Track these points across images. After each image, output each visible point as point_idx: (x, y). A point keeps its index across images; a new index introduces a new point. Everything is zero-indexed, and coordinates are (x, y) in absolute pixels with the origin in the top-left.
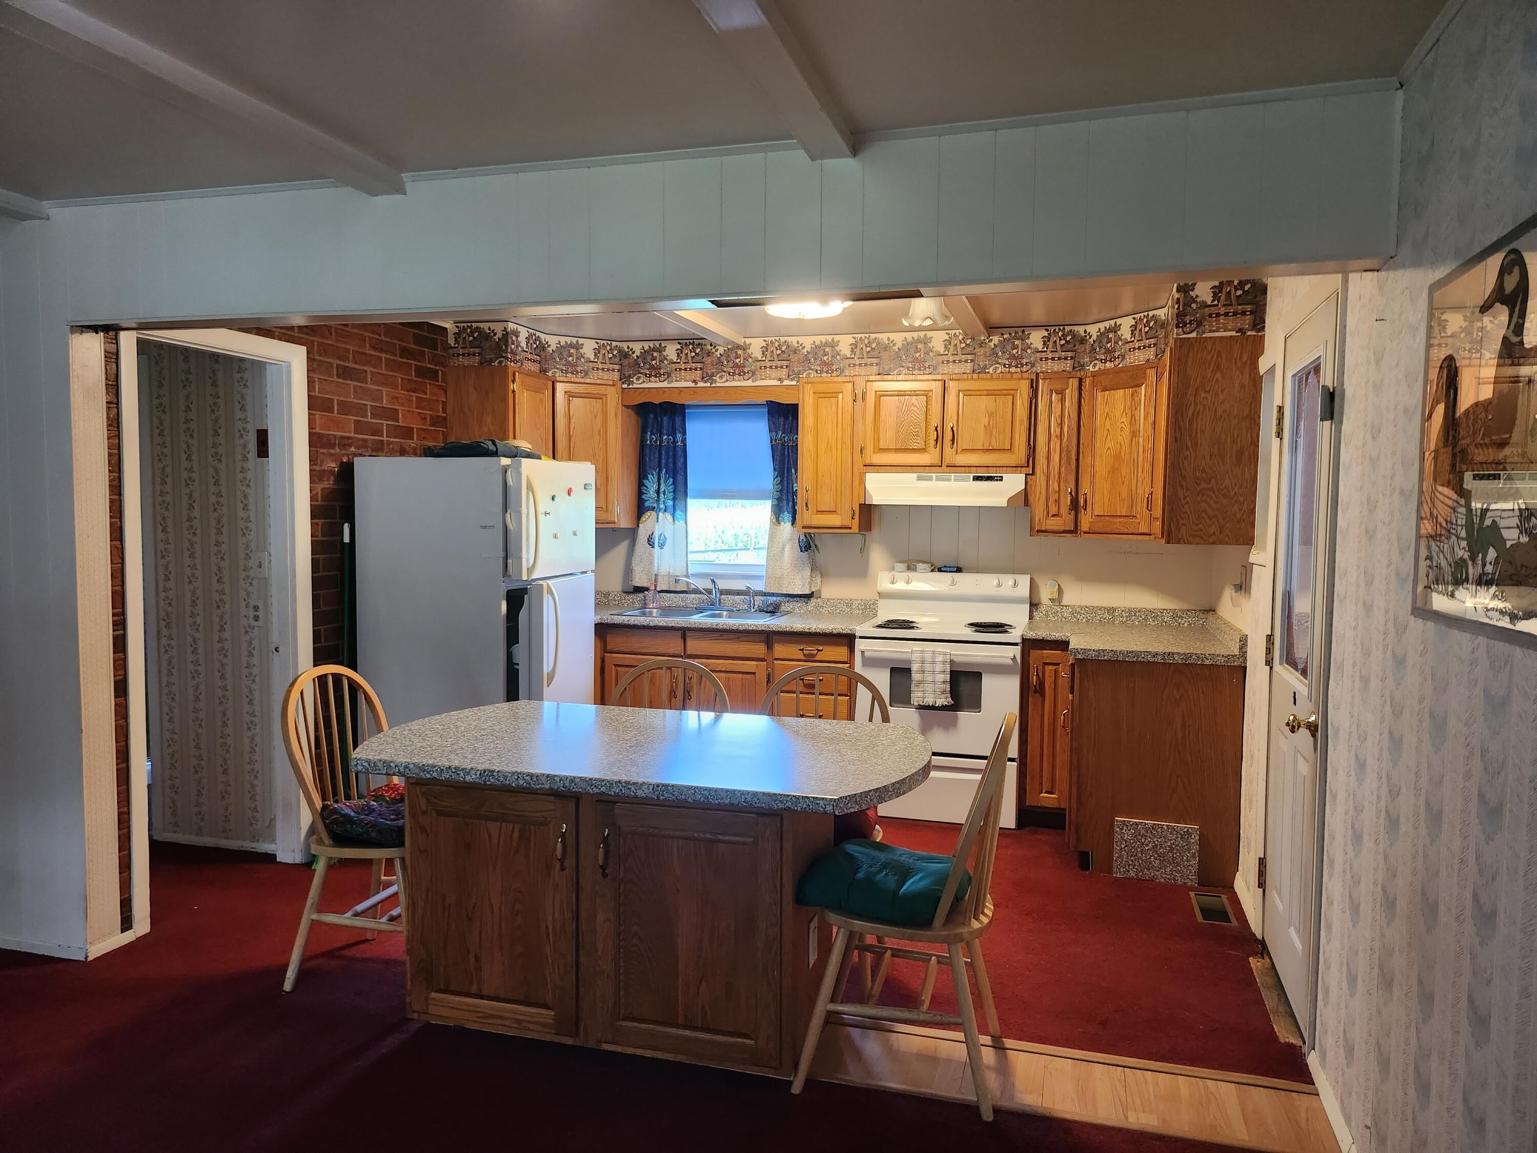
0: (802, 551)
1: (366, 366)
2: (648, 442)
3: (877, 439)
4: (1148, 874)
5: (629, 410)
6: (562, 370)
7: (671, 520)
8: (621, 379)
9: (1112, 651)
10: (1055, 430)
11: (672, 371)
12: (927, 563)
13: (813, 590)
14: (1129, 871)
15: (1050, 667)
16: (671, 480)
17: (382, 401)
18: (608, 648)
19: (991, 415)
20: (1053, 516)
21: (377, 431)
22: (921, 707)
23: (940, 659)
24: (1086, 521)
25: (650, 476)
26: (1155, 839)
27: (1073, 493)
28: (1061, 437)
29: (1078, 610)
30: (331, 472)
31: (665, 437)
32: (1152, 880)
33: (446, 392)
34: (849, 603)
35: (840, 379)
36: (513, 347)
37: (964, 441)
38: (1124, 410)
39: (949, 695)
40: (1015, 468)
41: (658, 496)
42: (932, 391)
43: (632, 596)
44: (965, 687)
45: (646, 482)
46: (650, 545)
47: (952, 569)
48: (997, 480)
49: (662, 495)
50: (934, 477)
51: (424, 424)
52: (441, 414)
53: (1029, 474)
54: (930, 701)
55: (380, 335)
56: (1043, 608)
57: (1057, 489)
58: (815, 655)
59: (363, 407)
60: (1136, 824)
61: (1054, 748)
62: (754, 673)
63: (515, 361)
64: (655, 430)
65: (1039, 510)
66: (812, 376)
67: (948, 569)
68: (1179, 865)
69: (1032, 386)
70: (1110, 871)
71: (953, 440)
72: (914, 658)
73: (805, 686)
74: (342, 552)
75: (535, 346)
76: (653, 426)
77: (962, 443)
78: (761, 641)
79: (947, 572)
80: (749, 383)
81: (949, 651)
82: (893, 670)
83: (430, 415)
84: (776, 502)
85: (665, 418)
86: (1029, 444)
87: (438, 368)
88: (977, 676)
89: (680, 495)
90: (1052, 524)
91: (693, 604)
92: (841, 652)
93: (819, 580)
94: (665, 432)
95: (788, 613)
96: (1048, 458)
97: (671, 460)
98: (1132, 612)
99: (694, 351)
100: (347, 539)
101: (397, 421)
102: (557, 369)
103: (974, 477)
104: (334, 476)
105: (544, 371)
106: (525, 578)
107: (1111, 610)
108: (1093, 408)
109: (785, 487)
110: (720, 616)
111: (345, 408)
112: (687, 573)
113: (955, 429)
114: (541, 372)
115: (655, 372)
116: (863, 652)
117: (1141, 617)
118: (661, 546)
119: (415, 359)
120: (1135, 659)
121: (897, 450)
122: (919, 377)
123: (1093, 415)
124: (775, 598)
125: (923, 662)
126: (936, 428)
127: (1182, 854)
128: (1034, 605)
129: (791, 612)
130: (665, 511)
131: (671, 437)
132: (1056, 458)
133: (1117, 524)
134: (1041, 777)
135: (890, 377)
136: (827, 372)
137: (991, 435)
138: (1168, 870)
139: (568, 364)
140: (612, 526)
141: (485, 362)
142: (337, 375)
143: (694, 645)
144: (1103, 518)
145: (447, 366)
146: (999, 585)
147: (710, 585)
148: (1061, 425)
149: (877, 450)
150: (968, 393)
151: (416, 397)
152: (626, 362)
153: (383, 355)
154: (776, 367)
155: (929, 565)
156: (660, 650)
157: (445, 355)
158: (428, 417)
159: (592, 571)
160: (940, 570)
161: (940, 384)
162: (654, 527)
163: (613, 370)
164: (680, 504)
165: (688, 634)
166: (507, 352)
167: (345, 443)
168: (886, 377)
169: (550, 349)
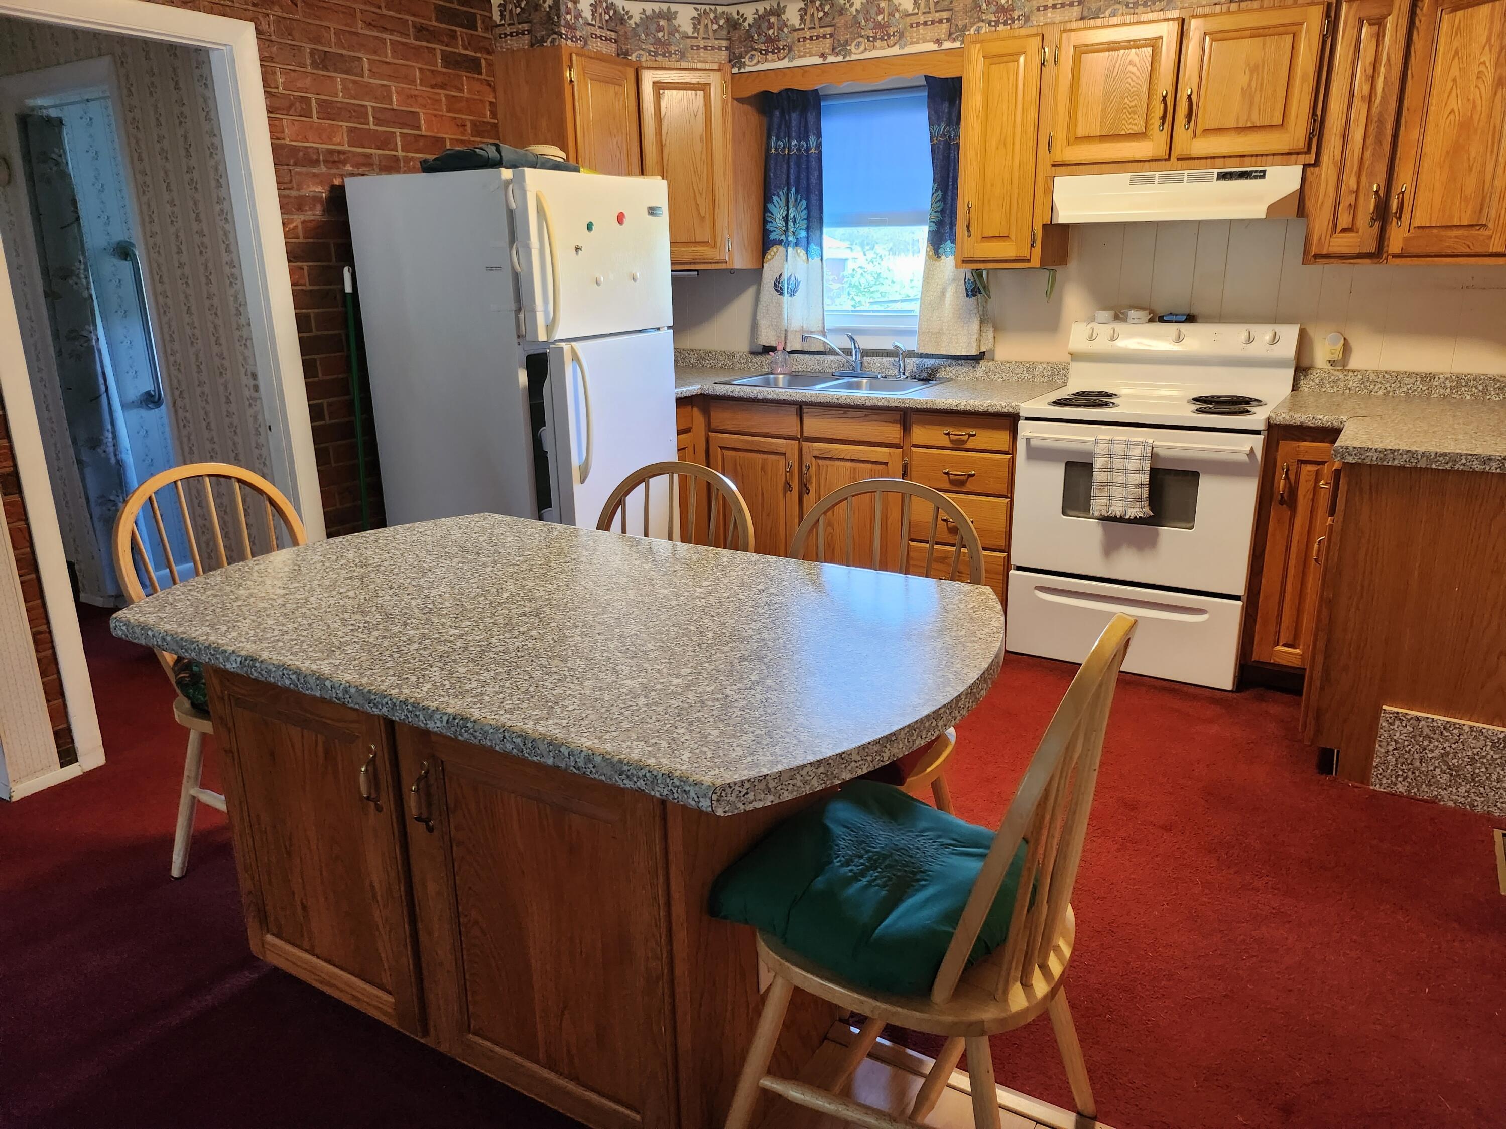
0: (968, 295)
1: (359, 51)
2: (773, 151)
3: (1072, 121)
4: (1426, 792)
5: (746, 106)
6: (649, 52)
7: (805, 258)
8: (730, 61)
9: (1408, 451)
10: (1361, 86)
11: (793, 42)
12: (1143, 309)
13: (983, 349)
14: (1395, 784)
15: (1310, 467)
16: (804, 202)
17: (391, 101)
18: (713, 426)
19: (1254, 69)
20: (1344, 230)
21: (385, 142)
22: (1106, 519)
23: (1137, 451)
24: (1397, 237)
25: (775, 198)
26: (1446, 744)
27: (1381, 193)
28: (1370, 100)
29: (1373, 377)
30: (316, 199)
31: (794, 142)
32: (1433, 802)
33: (494, 91)
34: (1030, 367)
35: (1023, 32)
36: (569, 17)
37: (1207, 117)
38: (1489, 39)
39: (1147, 504)
40: (1286, 156)
41: (787, 224)
42: (1161, 38)
43: (759, 358)
44: (1173, 493)
45: (770, 206)
46: (777, 291)
47: (1178, 318)
48: (1256, 177)
49: (791, 224)
50: (1157, 178)
51: (463, 134)
52: (488, 118)
53: (1310, 165)
54: (1117, 509)
55: (380, 7)
56: (1315, 375)
57: (1355, 187)
58: (965, 442)
59: (363, 109)
60: (1418, 719)
61: (1303, 583)
62: (886, 464)
63: (574, 39)
64: (782, 135)
65: (1321, 221)
66: (983, 31)
67: (1174, 318)
68: (1482, 784)
69: (1328, 16)
70: (1364, 777)
71: (1189, 116)
72: (1098, 451)
73: (952, 482)
74: (344, 304)
75: (607, 17)
76: (779, 128)
77: (1206, 118)
78: (895, 422)
79: (1171, 321)
80: (896, 50)
81: (1151, 441)
82: (1069, 465)
83: (471, 121)
84: (934, 227)
85: (794, 116)
86: (1314, 114)
87: (479, 55)
88: (1194, 476)
89: (815, 224)
90: (1342, 243)
91: (831, 368)
92: (1000, 439)
93: (990, 334)
94: (794, 134)
95: (949, 380)
96: (1345, 137)
97: (803, 175)
98: (1461, 382)
99: (823, 10)
100: (348, 289)
101: (418, 128)
102: (643, 50)
103: (1219, 174)
104: (322, 204)
105: (623, 54)
106: (542, 337)
107: (1427, 378)
108: (1433, 41)
109: (949, 205)
110: (858, 386)
111: (329, 111)
112: (824, 328)
113: (1194, 98)
114: (618, 55)
115: (773, 46)
116: (1028, 440)
117: (1476, 388)
118: (792, 293)
119: (441, 42)
120: (1448, 467)
121: (1103, 138)
122: (1144, 17)
123: (1431, 57)
124: (932, 361)
125: (1110, 455)
126: (1164, 98)
127: (1490, 771)
128: (1301, 369)
129: (953, 379)
130: (796, 244)
131: (803, 143)
132: (1357, 135)
133: (1452, 241)
134: (1279, 623)
135: (1099, 22)
136: (1005, 23)
137: (1252, 104)
138: (1462, 790)
139: (658, 42)
140: (723, 266)
141: (537, 42)
142: (312, 64)
143: (813, 425)
144: (1427, 231)
145: (494, 52)
146: (1249, 340)
147: (848, 344)
148: (1372, 80)
149: (1072, 139)
150: (1218, 36)
151: (447, 96)
152: (736, 35)
153: (387, 36)
154: (933, 22)
155: (1147, 312)
156: (773, 430)
157: (492, 37)
158: (468, 124)
159: (669, 327)
160: (1161, 320)
161: (1174, 27)
162: (783, 268)
163: (720, 48)
164: (814, 236)
165: (805, 410)
166: (559, 26)
167: (335, 159)
168: (1092, 22)
169: (632, 22)
